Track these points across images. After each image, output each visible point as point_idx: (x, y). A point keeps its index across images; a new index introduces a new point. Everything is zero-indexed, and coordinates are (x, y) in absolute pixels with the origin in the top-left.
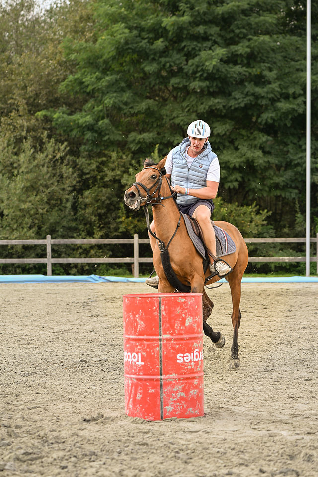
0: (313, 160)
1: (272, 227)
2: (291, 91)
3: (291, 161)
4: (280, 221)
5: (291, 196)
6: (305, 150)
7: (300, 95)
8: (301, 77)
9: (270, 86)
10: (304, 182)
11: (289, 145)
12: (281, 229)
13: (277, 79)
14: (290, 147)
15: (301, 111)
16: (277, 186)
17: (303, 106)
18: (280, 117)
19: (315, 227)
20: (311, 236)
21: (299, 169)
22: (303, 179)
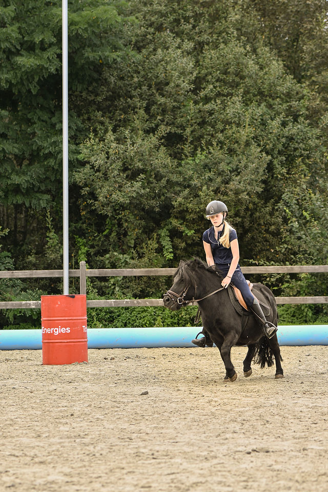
0: (74, 147)
1: (9, 254)
2: (37, 39)
3: (39, 149)
4: (22, 245)
5: (39, 205)
6: (61, 131)
7: (51, 45)
8: (53, 15)
9: (4, 30)
10: (60, 182)
11: (35, 123)
12: (23, 257)
13: (16, 18)
14: (37, 129)
15: (53, 70)
16: (17, 189)
17: (56, 62)
18: (21, 79)
19: (77, 252)
20: (70, 267)
21: (52, 162)
22: (58, 177)
